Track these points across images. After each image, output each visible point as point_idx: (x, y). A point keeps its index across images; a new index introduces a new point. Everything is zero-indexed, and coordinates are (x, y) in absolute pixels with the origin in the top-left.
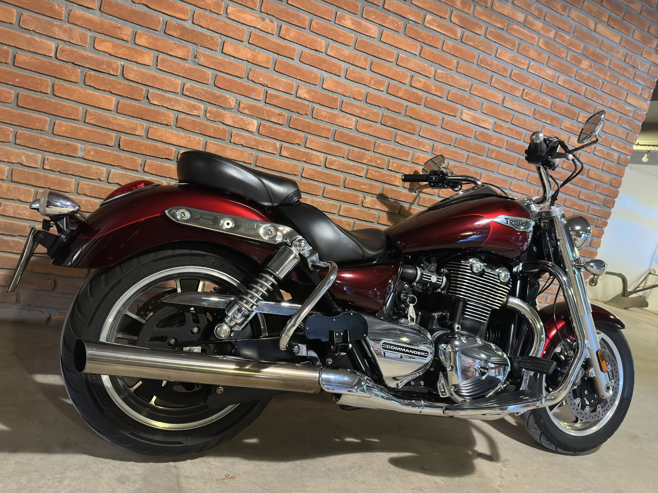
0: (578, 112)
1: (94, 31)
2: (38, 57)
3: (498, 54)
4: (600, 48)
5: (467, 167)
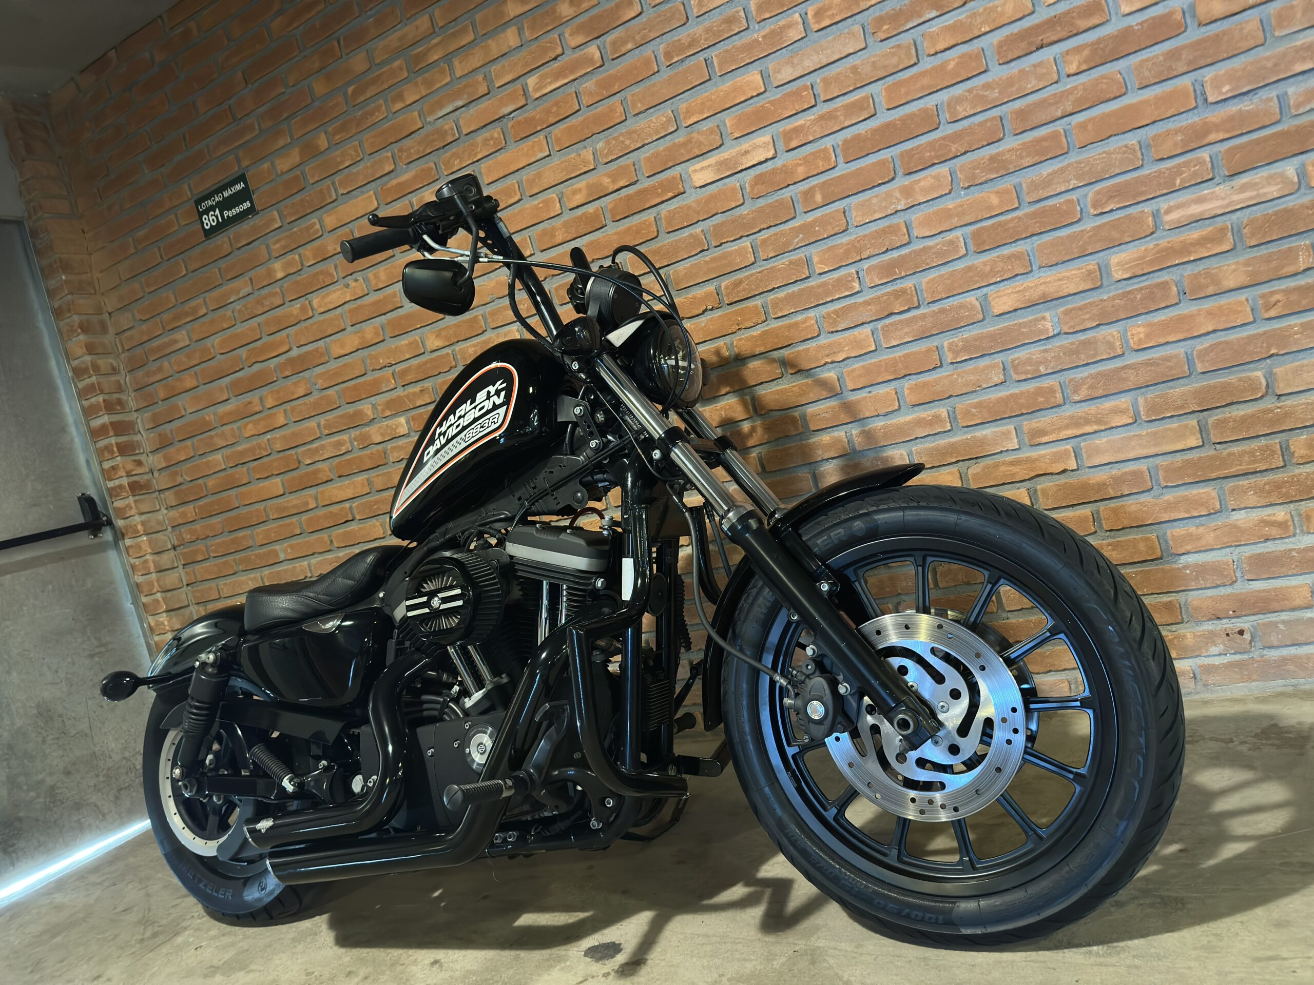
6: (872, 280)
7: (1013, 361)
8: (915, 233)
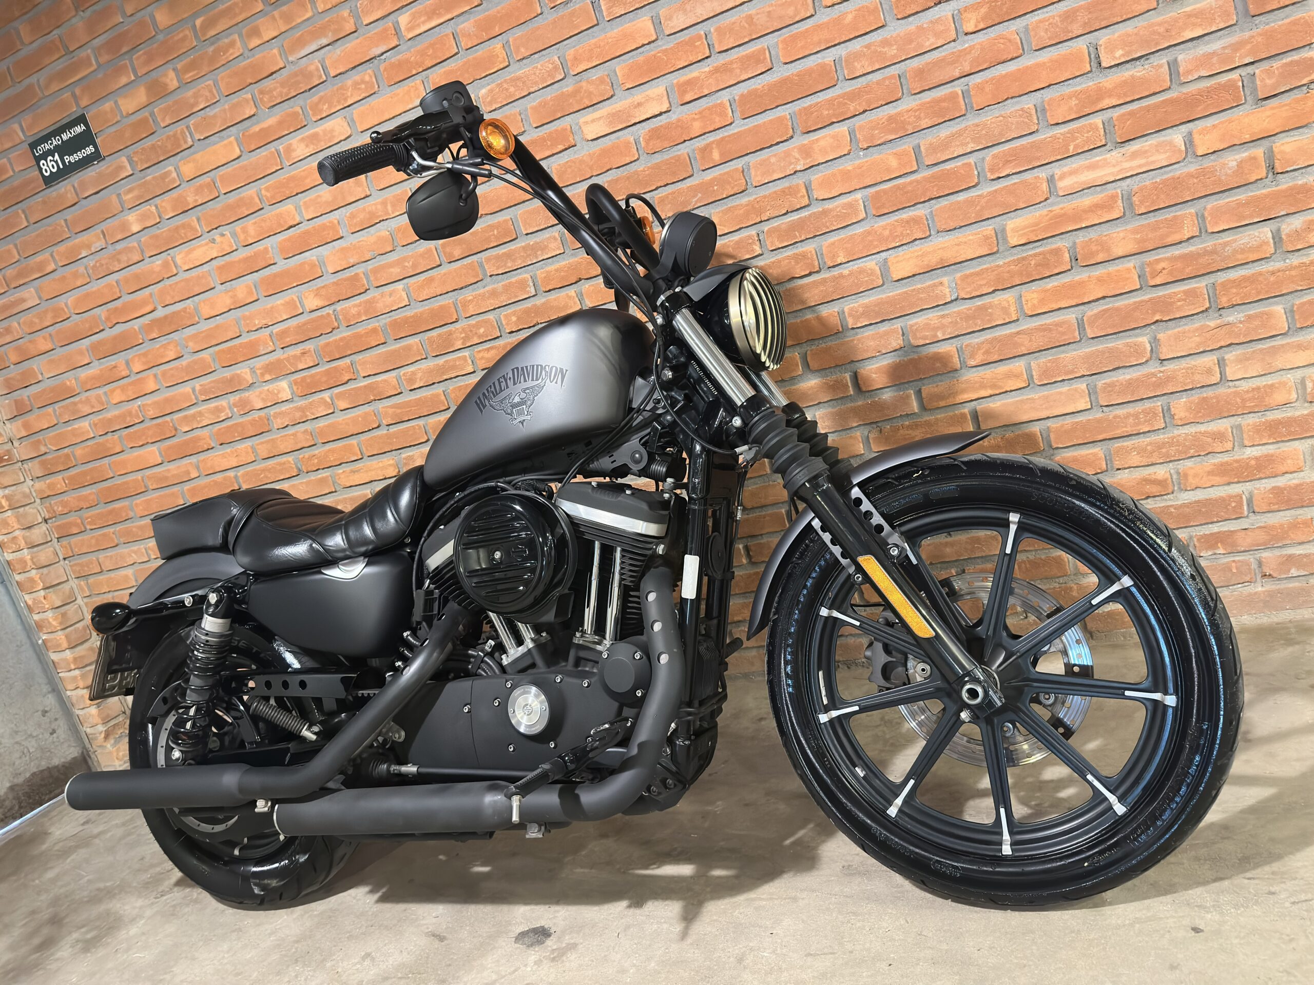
6: (772, 243)
7: (912, 326)
8: (817, 194)
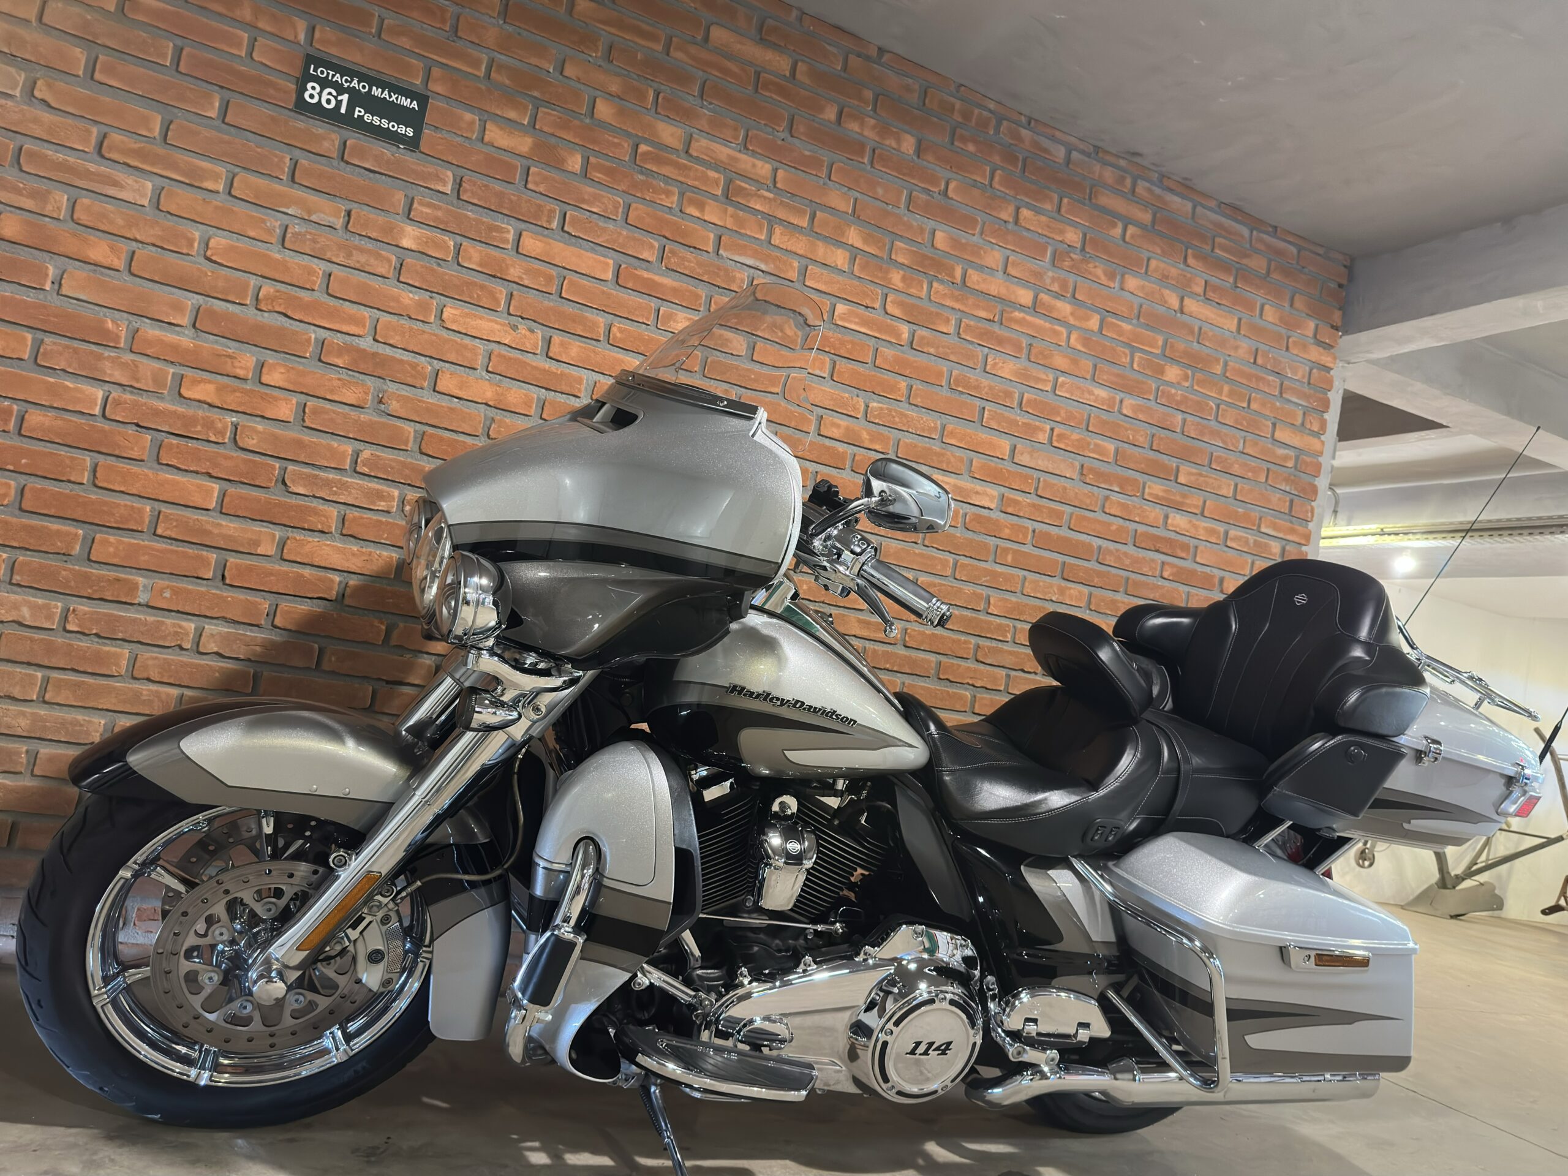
0: (1174, 465)
1: (181, 365)
2: (67, 416)
3: (988, 367)
4: (1199, 343)
5: (956, 584)
